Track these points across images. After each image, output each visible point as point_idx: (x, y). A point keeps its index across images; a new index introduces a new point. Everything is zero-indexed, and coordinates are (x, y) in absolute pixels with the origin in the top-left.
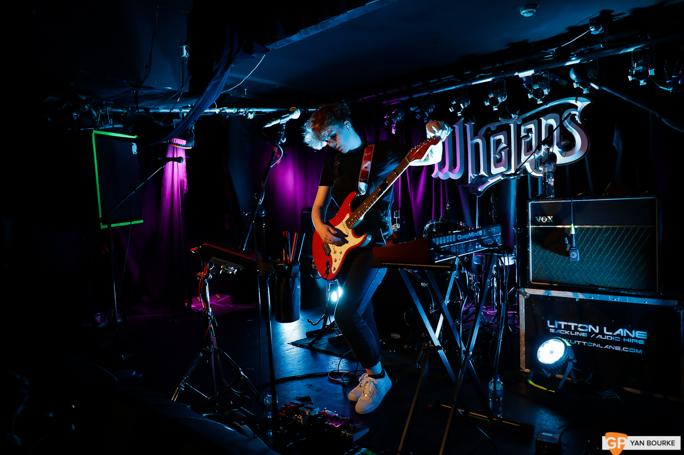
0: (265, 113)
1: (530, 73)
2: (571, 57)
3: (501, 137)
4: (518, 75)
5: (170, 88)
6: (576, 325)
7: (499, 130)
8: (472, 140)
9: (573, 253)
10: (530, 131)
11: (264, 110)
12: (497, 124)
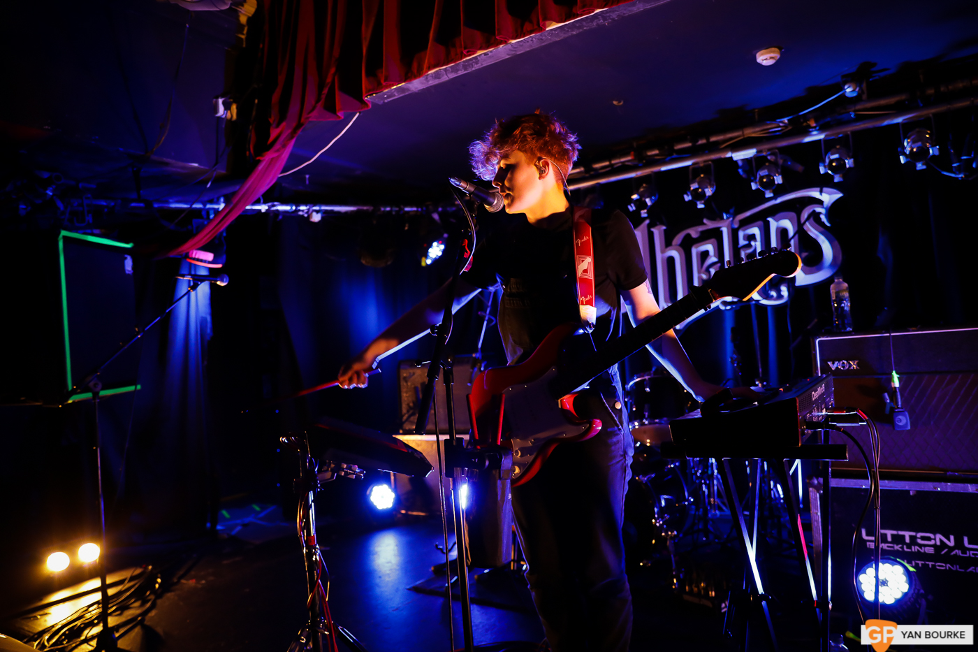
0: (339, 213)
1: (750, 153)
2: (811, 130)
3: (709, 247)
4: (731, 158)
5: (196, 165)
6: (913, 534)
7: (704, 237)
8: (663, 252)
9: (900, 417)
10: (752, 237)
11: (337, 208)
12: (701, 228)
